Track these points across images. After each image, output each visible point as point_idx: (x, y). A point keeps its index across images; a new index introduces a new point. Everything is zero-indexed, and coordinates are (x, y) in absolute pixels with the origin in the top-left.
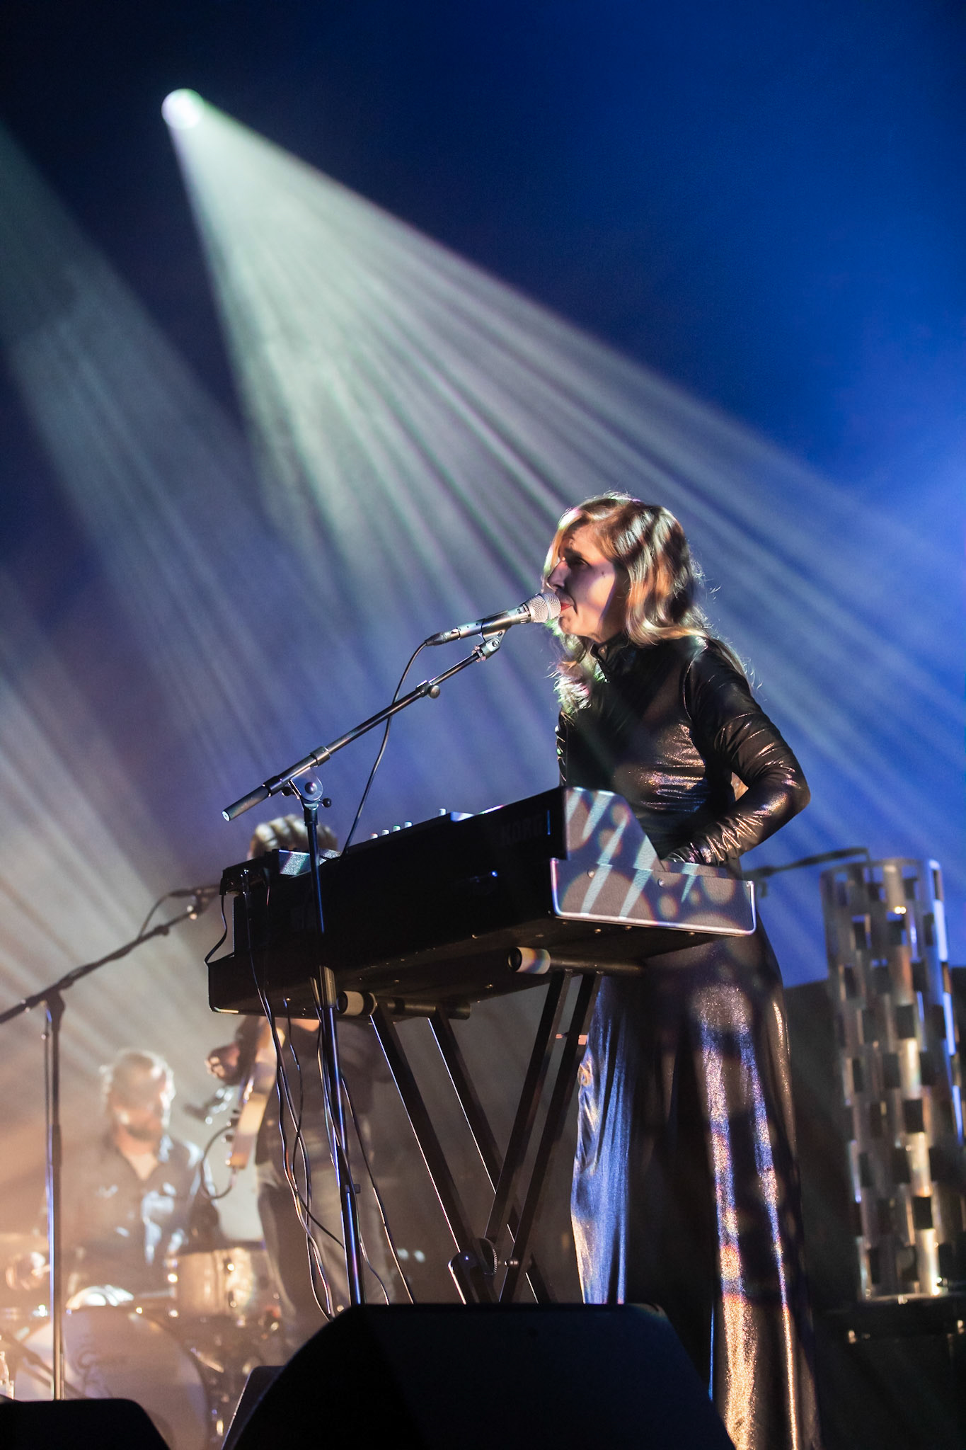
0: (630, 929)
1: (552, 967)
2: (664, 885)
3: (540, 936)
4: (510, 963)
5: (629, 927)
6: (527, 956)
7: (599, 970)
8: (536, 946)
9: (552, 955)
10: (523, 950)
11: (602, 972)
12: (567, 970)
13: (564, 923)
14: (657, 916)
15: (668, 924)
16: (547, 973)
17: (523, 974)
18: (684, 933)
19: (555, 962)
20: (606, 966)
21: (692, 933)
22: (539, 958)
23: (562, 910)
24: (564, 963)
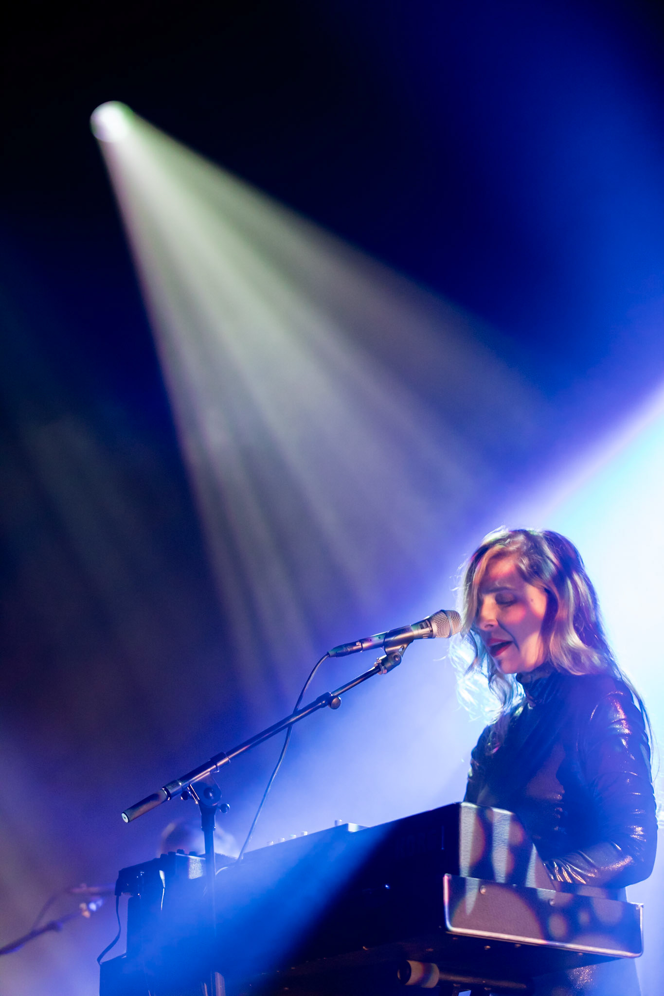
0: (519, 947)
1: (441, 982)
2: (554, 904)
3: (430, 950)
4: (399, 976)
5: (518, 945)
6: (416, 970)
7: (488, 987)
8: (426, 960)
9: (442, 970)
10: (414, 964)
11: (490, 989)
12: (455, 985)
13: (454, 938)
14: (547, 937)
15: (557, 944)
16: (435, 988)
17: (410, 986)
18: (574, 953)
19: (446, 977)
20: (494, 983)
21: (580, 954)
22: (427, 973)
23: (453, 926)
24: (452, 978)
